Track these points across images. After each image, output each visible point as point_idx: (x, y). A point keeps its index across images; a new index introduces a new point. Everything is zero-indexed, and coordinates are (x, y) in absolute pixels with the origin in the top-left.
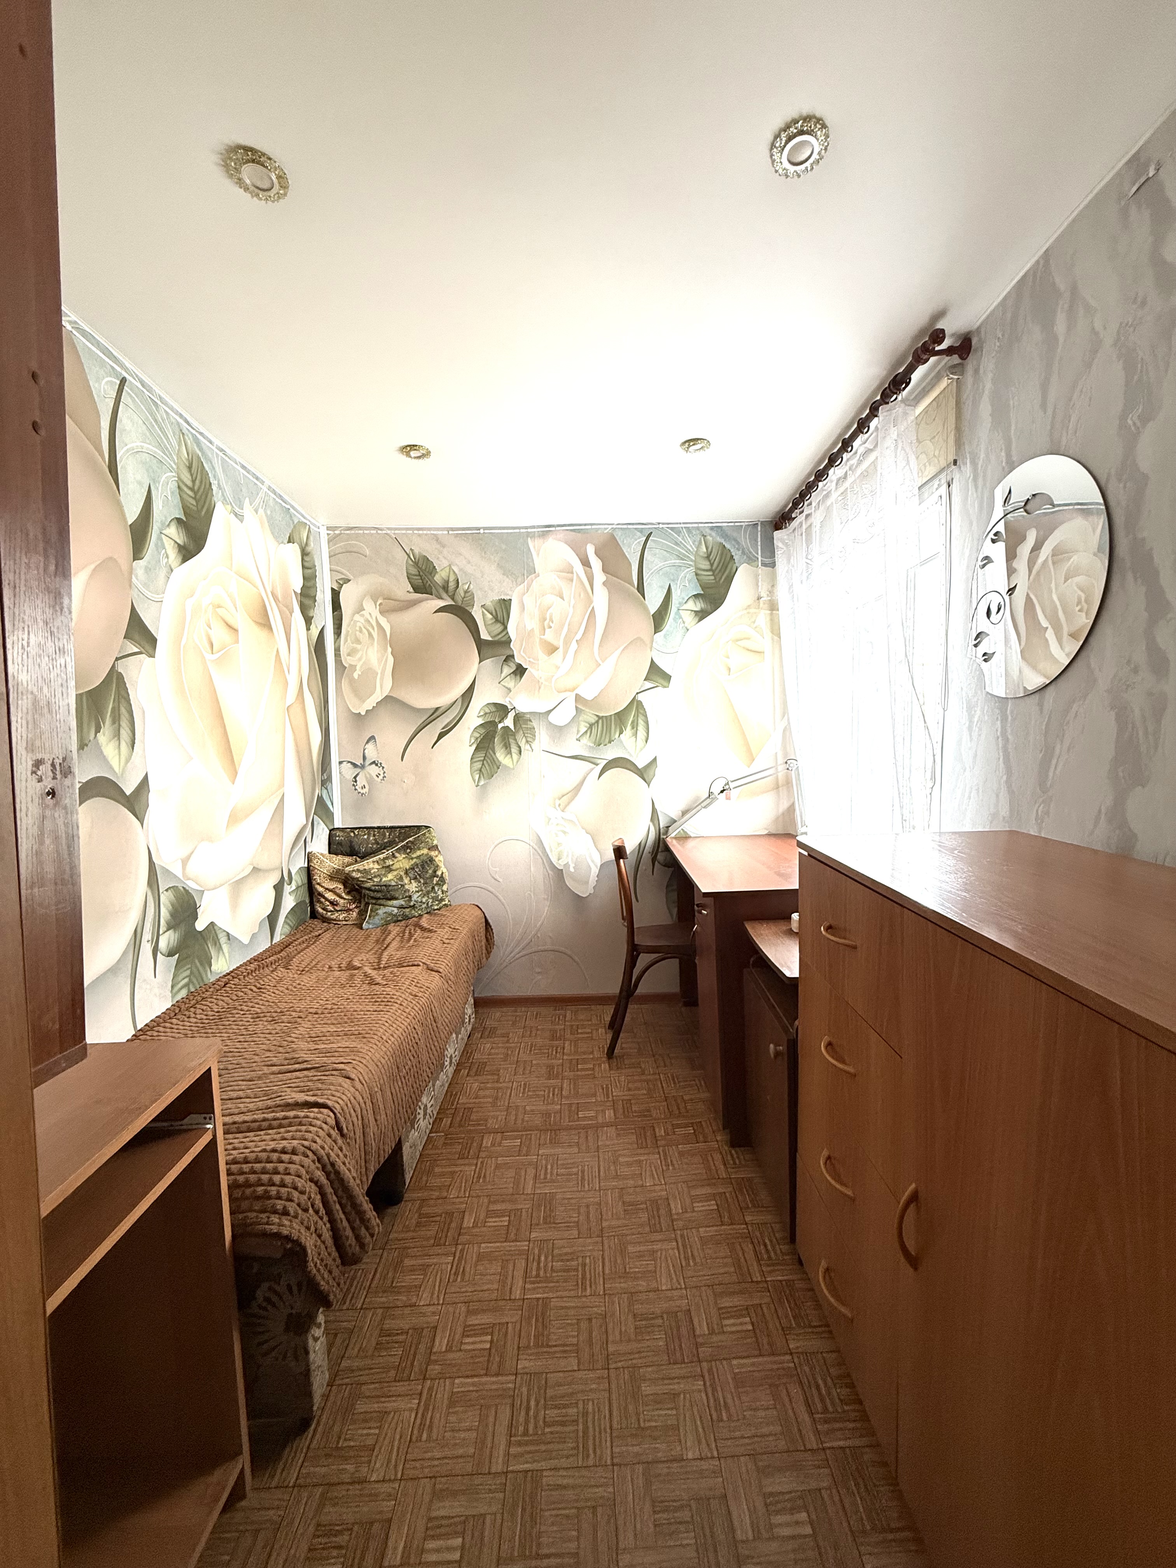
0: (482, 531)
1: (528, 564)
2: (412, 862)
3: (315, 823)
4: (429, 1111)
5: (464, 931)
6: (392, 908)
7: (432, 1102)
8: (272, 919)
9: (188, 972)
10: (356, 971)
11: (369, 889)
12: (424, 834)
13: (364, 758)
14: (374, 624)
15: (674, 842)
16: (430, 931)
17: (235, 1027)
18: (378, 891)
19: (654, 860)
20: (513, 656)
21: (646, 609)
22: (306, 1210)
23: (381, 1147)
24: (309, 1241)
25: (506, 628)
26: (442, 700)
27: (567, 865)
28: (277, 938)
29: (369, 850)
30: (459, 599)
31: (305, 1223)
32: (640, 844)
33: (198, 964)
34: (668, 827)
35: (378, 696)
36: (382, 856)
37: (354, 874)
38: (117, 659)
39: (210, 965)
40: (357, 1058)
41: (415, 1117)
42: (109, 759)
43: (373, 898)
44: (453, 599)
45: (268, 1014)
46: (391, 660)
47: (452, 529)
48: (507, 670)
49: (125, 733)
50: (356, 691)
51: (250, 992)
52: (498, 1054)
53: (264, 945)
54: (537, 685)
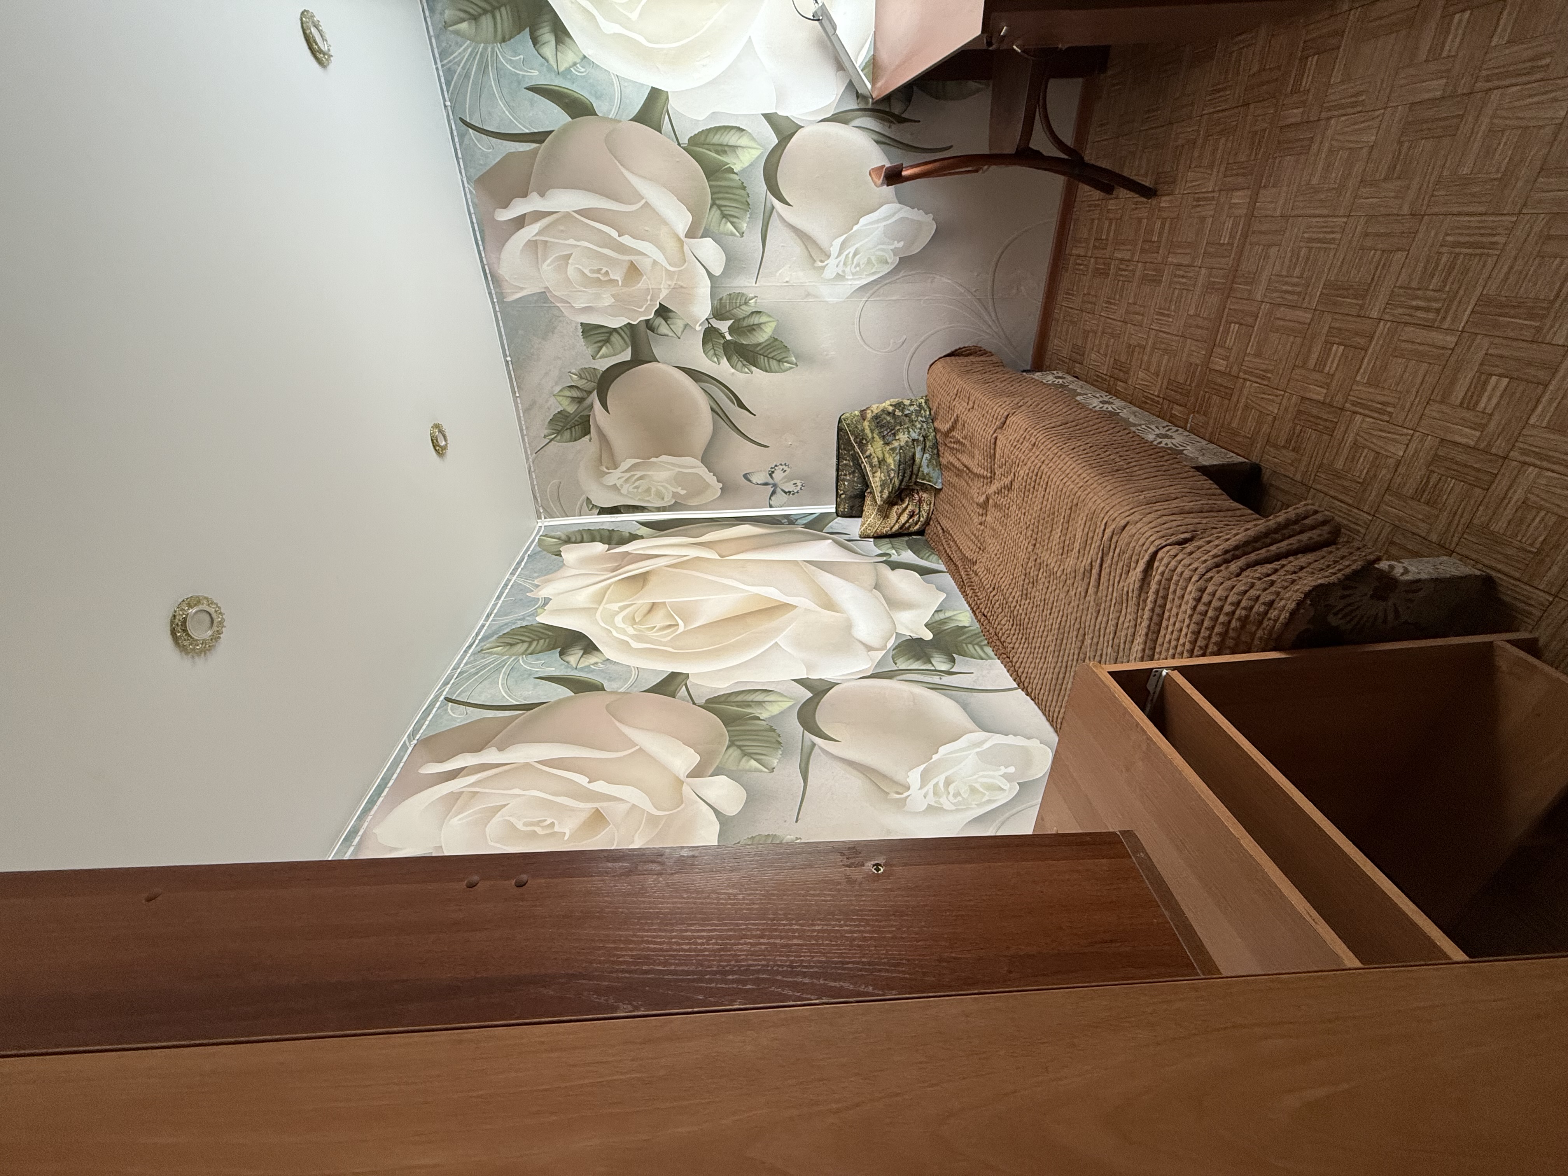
0: (509, 359)
1: (536, 301)
2: (877, 437)
3: (831, 531)
4: (1163, 431)
5: (960, 383)
6: (923, 459)
7: (1153, 427)
8: (923, 572)
9: (970, 646)
10: (991, 501)
11: (901, 481)
12: (848, 425)
13: (766, 484)
14: (628, 475)
15: (879, 85)
16: (956, 421)
17: (1033, 614)
18: (905, 473)
19: (901, 120)
20: (647, 321)
21: (565, 129)
22: (1272, 583)
23: (1204, 492)
24: (1308, 582)
25: (615, 329)
26: (703, 404)
27: (895, 252)
28: (942, 567)
29: (861, 480)
30: (589, 386)
31: (1286, 584)
32: (877, 142)
33: (964, 637)
34: (858, 95)
35: (703, 471)
36: (868, 469)
37: (885, 495)
38: (694, 703)
39: (965, 627)
40: (1102, 515)
41: (1170, 448)
42: (782, 709)
43: (910, 478)
44: (589, 393)
45: (1025, 586)
46: (664, 458)
47: (514, 393)
48: (664, 329)
49: (759, 697)
50: (699, 493)
51: (996, 597)
52: (1107, 346)
53: (947, 580)
54: (677, 290)
